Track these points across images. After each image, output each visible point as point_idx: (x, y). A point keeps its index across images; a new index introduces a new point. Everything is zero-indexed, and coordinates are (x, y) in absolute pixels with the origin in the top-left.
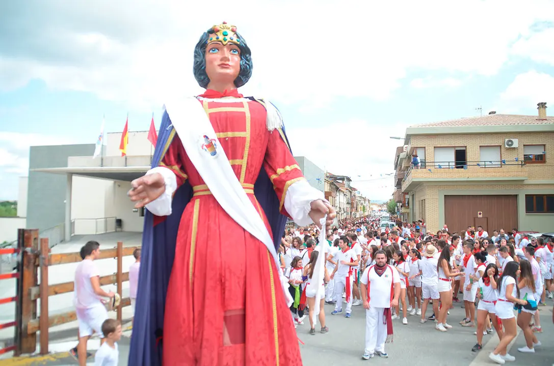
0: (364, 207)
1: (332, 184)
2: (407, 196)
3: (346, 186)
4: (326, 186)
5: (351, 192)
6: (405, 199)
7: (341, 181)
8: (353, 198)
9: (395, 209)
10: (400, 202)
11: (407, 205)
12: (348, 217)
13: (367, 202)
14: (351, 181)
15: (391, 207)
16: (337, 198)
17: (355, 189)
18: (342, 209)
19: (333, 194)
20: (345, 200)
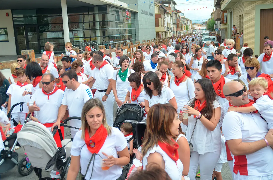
0: (187, 27)
1: (161, 7)
2: (225, 14)
3: (172, 9)
4: (156, 9)
5: (176, 14)
6: (224, 16)
7: (167, 5)
8: (178, 19)
9: (213, 27)
10: (218, 20)
11: (225, 22)
12: (175, 35)
13: (189, 22)
14: (176, 4)
15: (210, 25)
16: (165, 19)
17: (180, 12)
18: (170, 29)
19: (162, 16)
20: (172, 21)
